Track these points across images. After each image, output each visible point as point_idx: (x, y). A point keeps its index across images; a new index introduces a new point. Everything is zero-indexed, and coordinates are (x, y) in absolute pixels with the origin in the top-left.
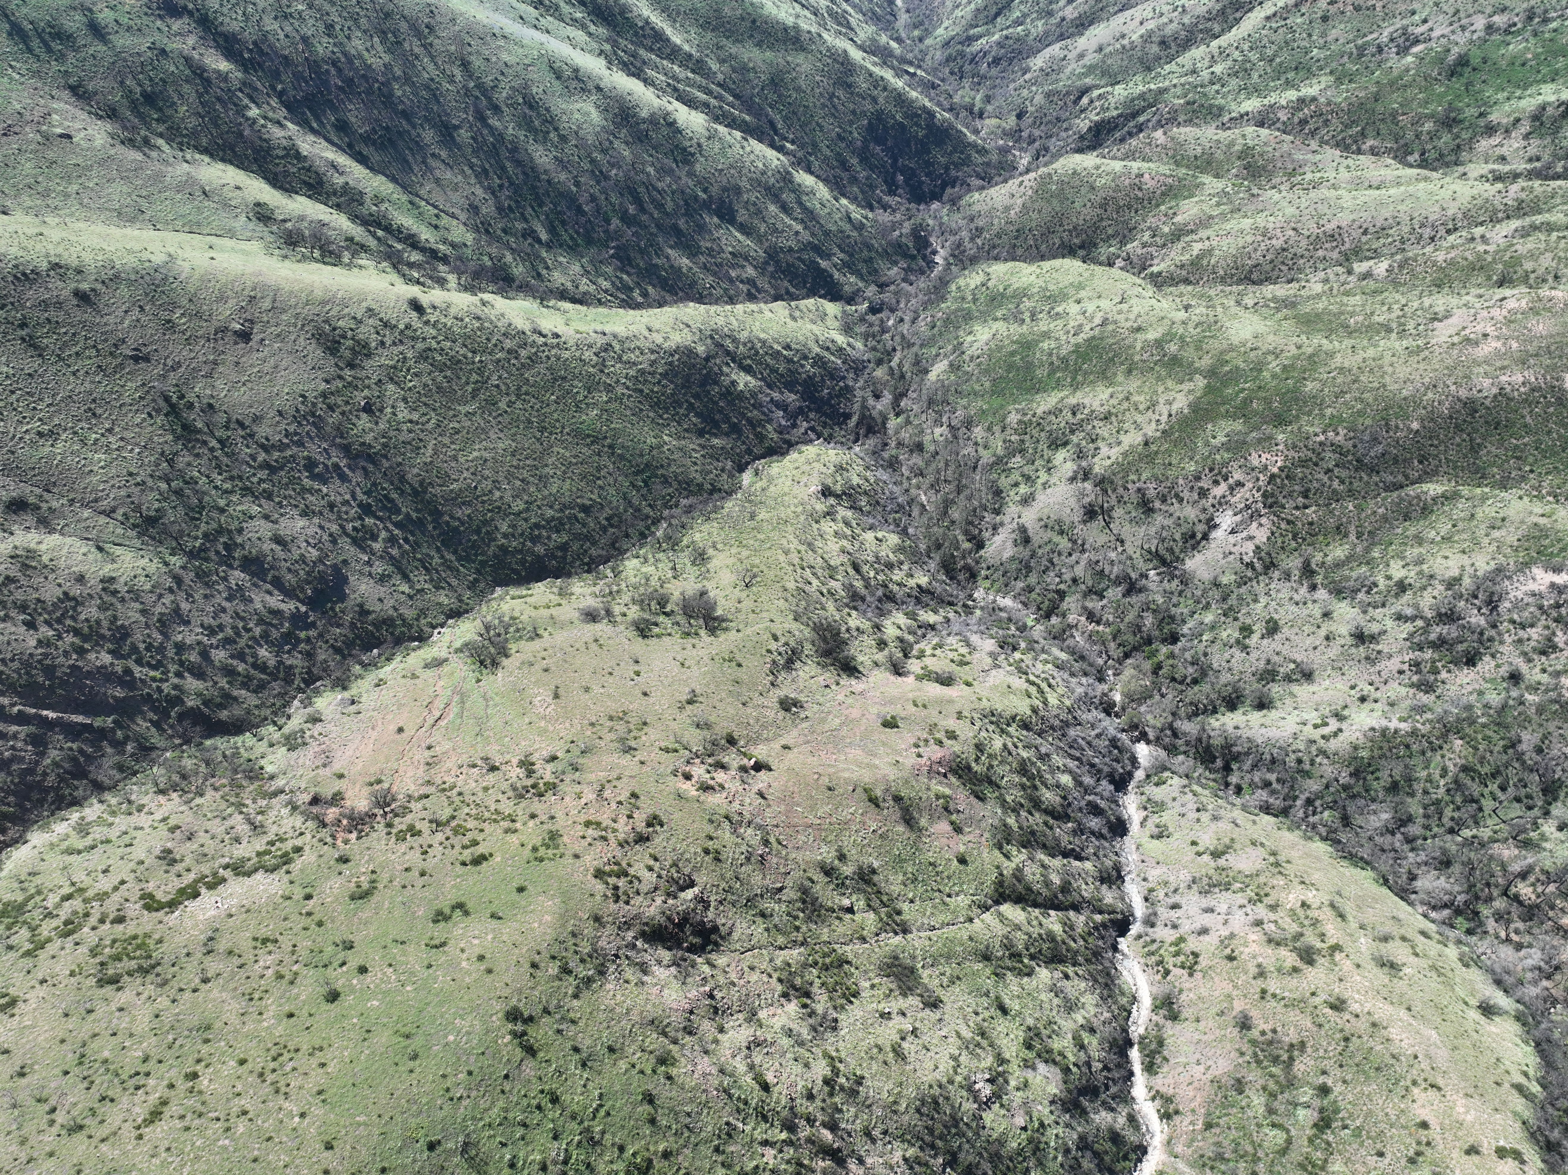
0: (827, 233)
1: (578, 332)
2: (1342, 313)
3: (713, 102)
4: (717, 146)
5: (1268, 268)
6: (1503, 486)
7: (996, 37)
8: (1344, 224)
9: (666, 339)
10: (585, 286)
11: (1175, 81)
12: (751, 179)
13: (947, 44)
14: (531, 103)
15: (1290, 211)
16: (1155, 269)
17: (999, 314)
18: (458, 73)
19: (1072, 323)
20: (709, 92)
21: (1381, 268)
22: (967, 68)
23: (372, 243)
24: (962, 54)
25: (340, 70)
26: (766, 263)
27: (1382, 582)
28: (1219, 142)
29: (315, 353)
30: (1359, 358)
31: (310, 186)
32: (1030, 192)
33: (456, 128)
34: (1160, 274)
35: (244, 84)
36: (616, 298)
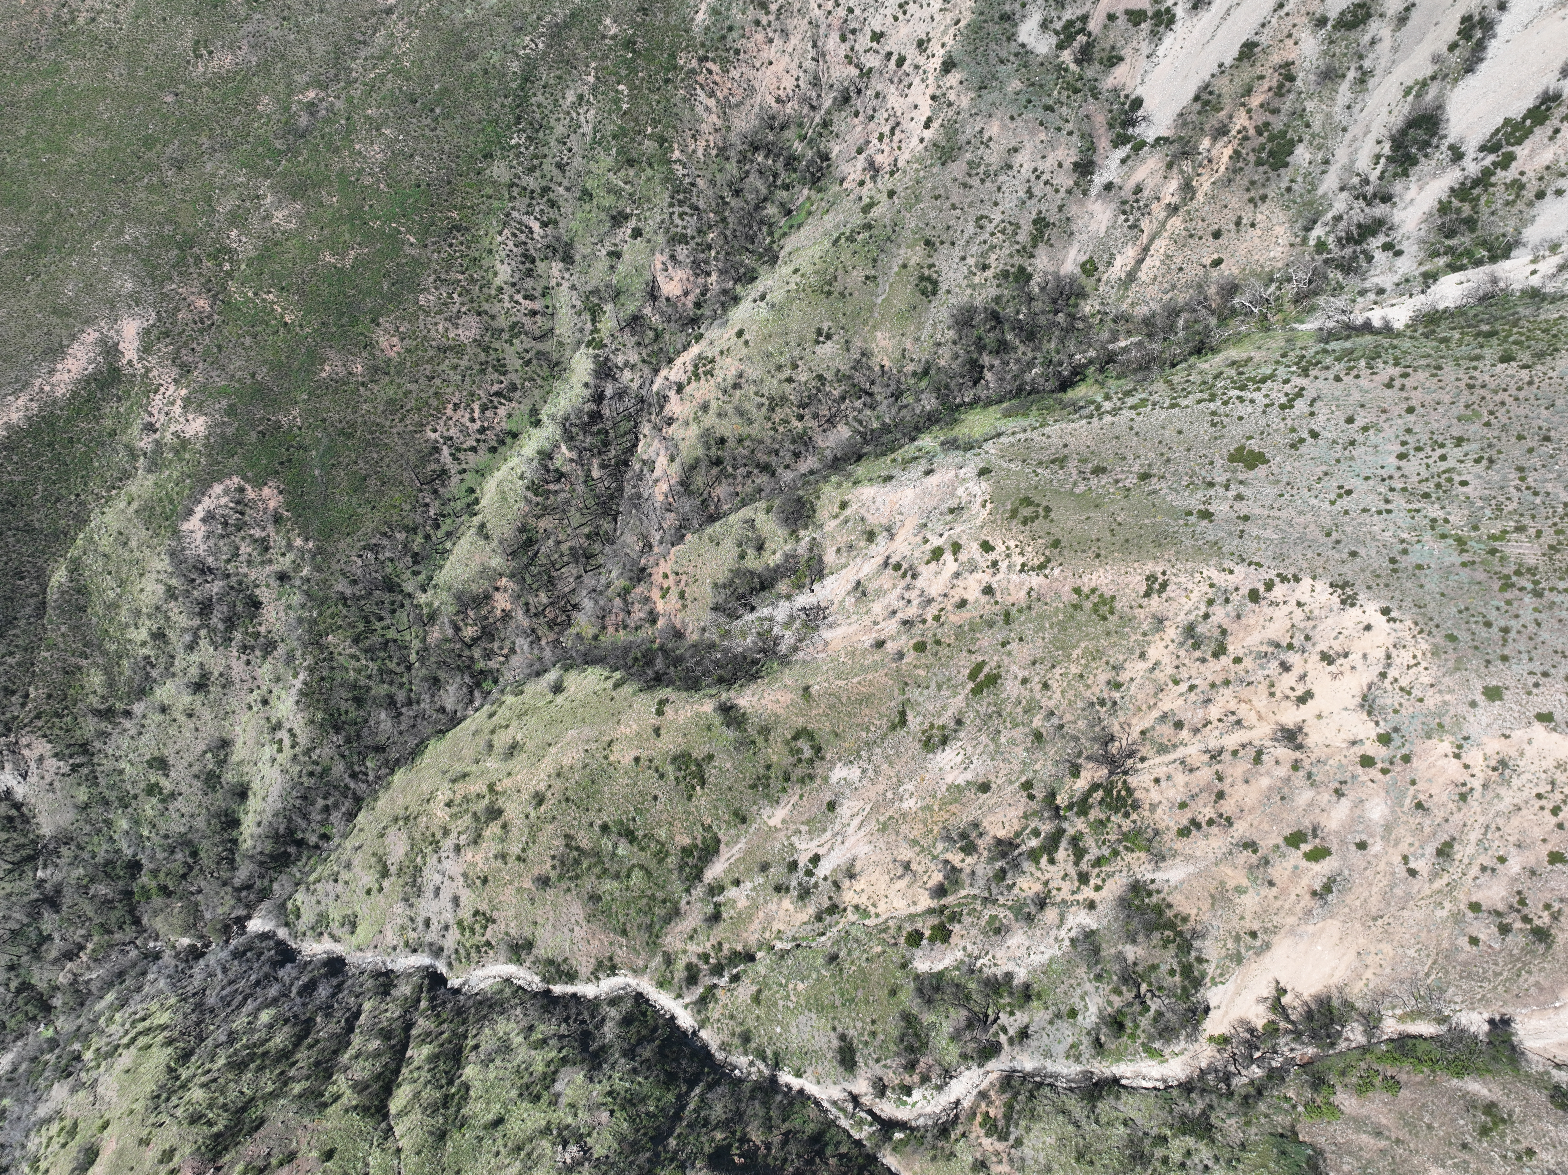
6: (82, 521)
27: (145, 651)
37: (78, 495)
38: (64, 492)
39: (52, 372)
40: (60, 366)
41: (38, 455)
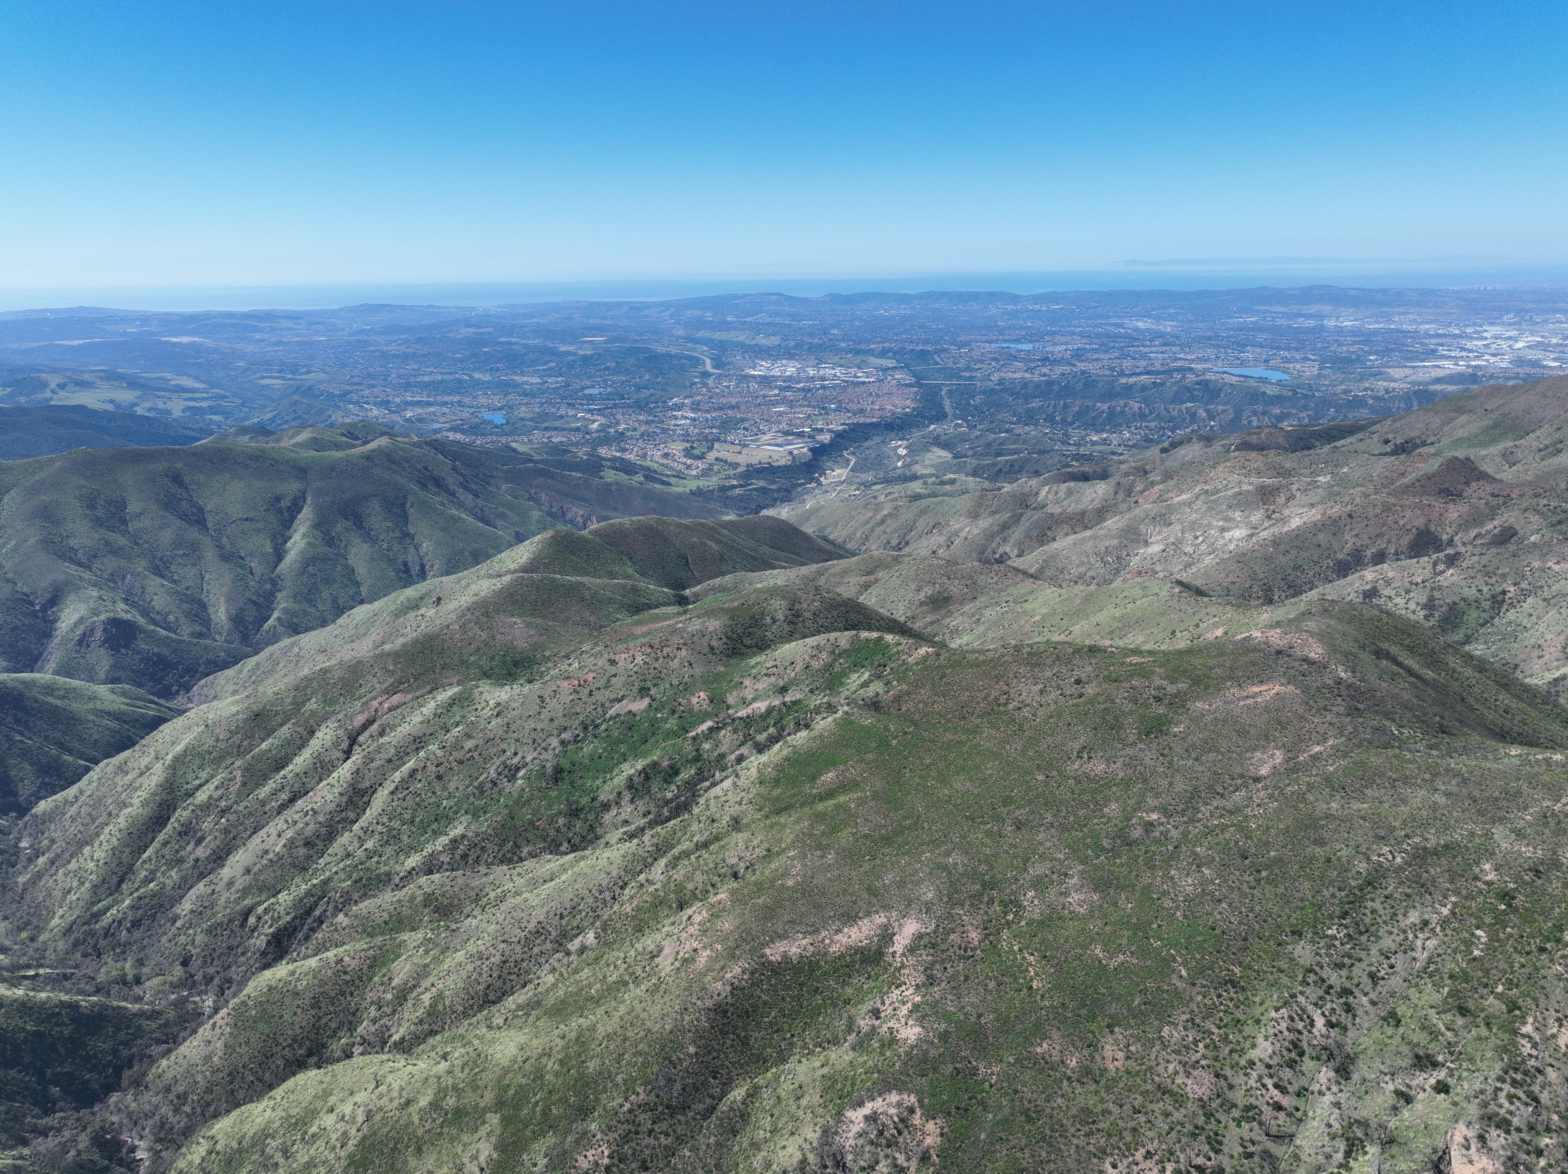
2: (582, 989)
5: (499, 983)
6: (783, 1059)
7: (127, 902)
8: (542, 918)
11: (334, 869)
15: (492, 928)
16: (396, 1037)
21: (590, 938)
28: (400, 901)
30: (616, 1019)
32: (228, 1029)
34: (403, 1039)
37: (793, 1036)
38: (786, 1027)
39: (838, 931)
40: (846, 930)
41: (789, 988)
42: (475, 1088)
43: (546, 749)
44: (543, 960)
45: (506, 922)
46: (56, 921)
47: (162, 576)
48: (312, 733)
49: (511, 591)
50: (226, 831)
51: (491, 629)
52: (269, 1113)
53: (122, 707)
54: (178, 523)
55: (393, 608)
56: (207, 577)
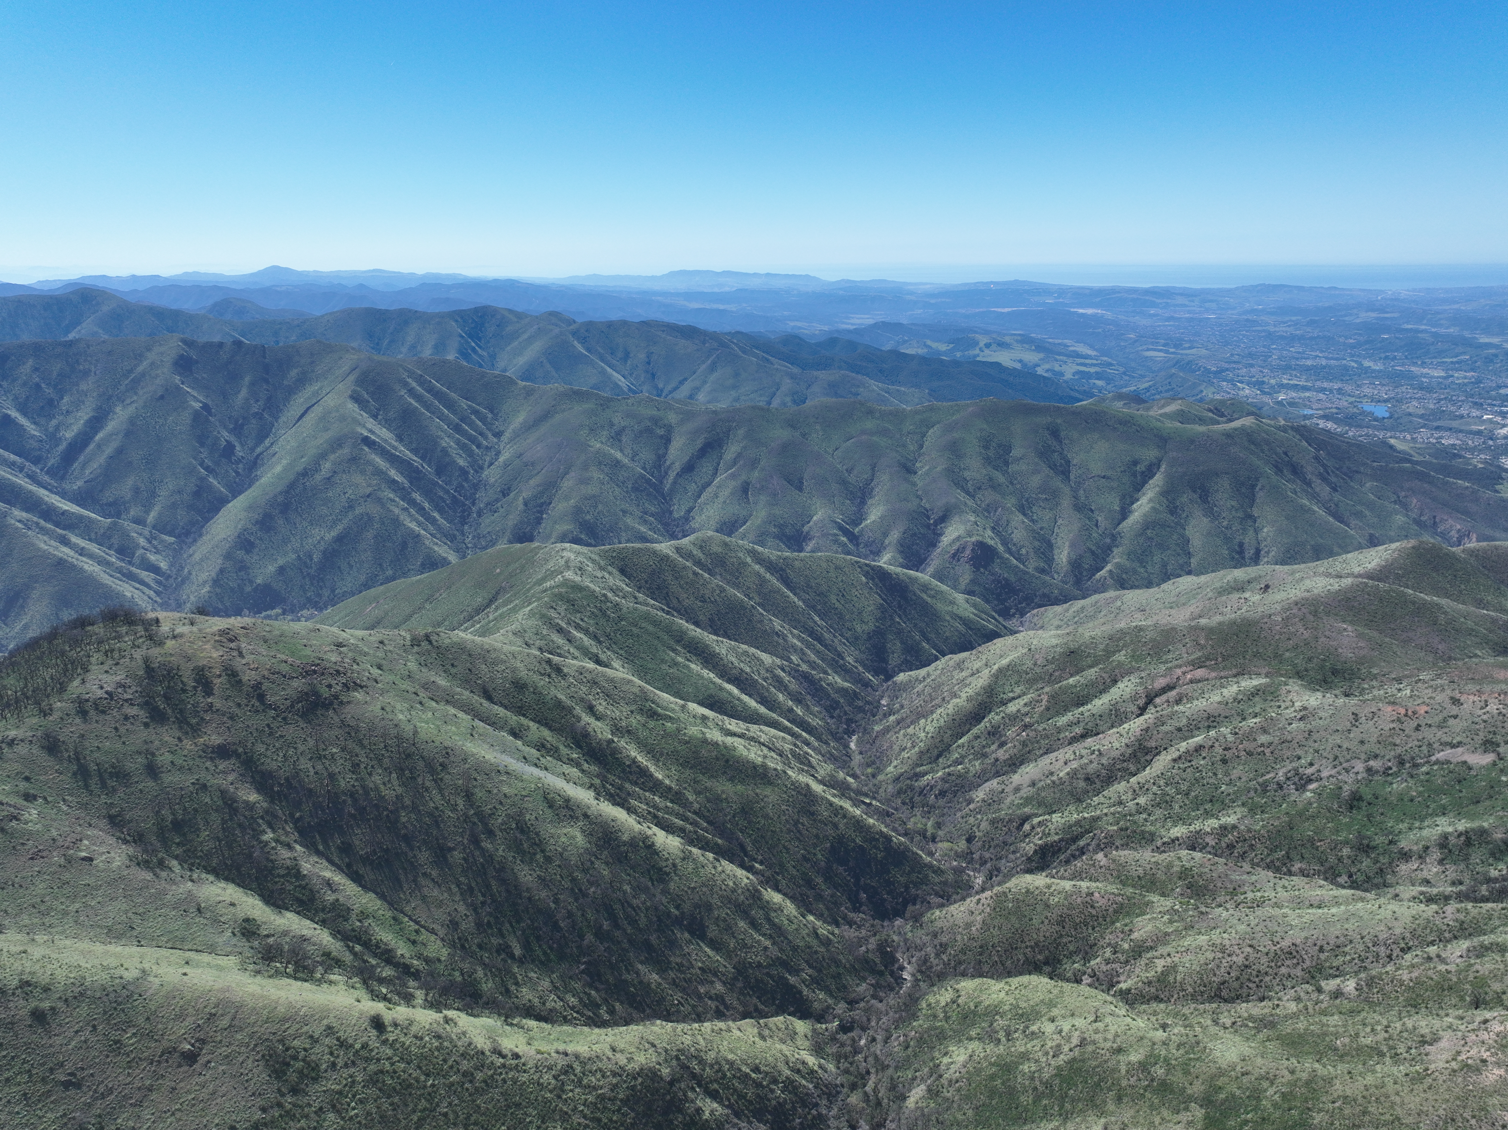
0: (795, 949)
1: (539, 1052)
2: (1325, 1034)
3: (689, 827)
4: (691, 866)
5: (1236, 985)
7: (940, 774)
8: (1298, 941)
9: (630, 1060)
10: (553, 1002)
11: (1105, 811)
12: (722, 896)
13: (897, 779)
14: (523, 828)
15: (1242, 928)
16: (1123, 986)
17: (973, 1033)
18: (461, 803)
19: (1050, 1044)
20: (685, 819)
21: (1350, 986)
22: (917, 799)
23: (348, 958)
24: (911, 788)
25: (355, 801)
26: (735, 979)
28: (1157, 863)
29: (260, 1075)
30: (1359, 1085)
31: (301, 902)
32: (988, 910)
33: (450, 849)
34: (1128, 991)
35: (267, 812)
36: (582, 1015)
42: (1187, 1073)
43: (1347, 771)
44: (1289, 984)
45: (1258, 929)
46: (890, 769)
47: (1025, 515)
48: (1115, 682)
49: (1349, 595)
50: (1024, 744)
51: (1316, 629)
52: (1002, 994)
53: (972, 616)
54: (1047, 470)
55: (1218, 585)
56: (1060, 522)
